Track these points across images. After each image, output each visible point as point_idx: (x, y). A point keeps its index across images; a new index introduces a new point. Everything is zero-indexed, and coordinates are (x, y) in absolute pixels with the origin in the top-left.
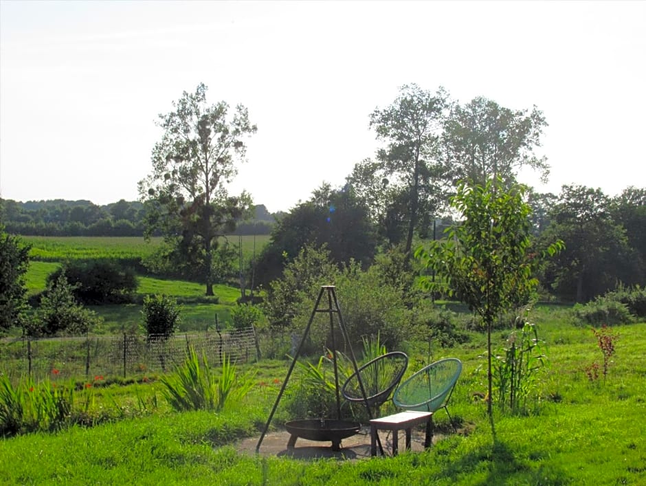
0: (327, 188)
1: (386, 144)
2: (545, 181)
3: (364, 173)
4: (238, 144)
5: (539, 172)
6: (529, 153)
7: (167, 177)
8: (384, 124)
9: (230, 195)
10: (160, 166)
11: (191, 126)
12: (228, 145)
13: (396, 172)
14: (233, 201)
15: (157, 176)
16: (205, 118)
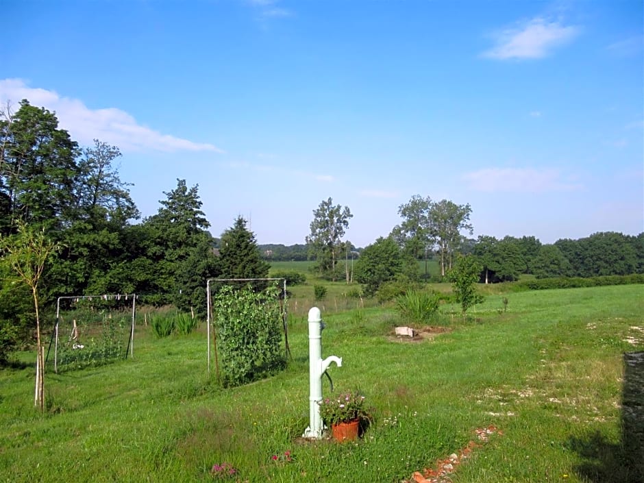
0: (382, 238)
1: (405, 219)
2: (471, 233)
3: (397, 231)
4: (345, 222)
5: (468, 230)
6: (465, 223)
7: (316, 235)
8: (405, 211)
9: (342, 242)
10: (314, 231)
11: (326, 215)
12: (341, 222)
13: (409, 232)
14: (343, 244)
15: (313, 235)
16: (332, 211)
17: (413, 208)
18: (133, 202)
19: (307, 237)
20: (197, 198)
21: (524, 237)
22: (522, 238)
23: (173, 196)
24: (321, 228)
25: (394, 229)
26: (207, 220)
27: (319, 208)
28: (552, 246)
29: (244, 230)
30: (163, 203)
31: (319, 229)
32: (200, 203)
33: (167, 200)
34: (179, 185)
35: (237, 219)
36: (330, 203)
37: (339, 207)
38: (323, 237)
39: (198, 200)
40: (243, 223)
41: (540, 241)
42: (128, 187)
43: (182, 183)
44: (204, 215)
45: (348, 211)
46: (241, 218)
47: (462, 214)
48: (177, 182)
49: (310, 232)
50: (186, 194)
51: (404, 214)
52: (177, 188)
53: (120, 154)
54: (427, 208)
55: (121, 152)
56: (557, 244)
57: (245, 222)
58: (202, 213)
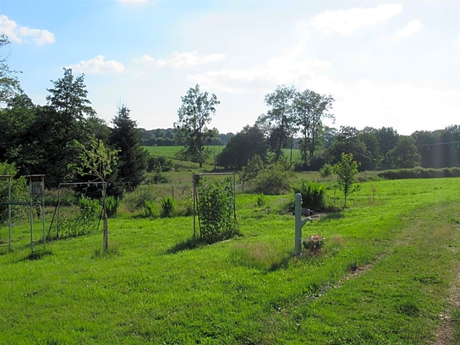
0: (248, 126)
1: (271, 108)
3: (262, 120)
4: (212, 109)
5: (331, 120)
6: (327, 112)
7: (184, 121)
8: (270, 100)
9: (209, 129)
10: (181, 117)
11: (194, 102)
12: (208, 109)
13: (275, 120)
14: (210, 131)
15: (180, 121)
16: (200, 98)
17: (278, 97)
18: (22, 89)
19: (174, 123)
20: (84, 86)
21: (383, 128)
22: (381, 128)
23: (60, 84)
24: (189, 114)
25: (259, 117)
26: (93, 108)
27: (187, 96)
28: (409, 137)
29: (128, 118)
30: (51, 91)
31: (186, 115)
32: (86, 91)
33: (53, 88)
34: (65, 74)
35: (121, 109)
36: (197, 90)
37: (206, 94)
38: (190, 123)
39: (84, 89)
40: (127, 112)
41: (398, 133)
42: (16, 75)
43: (68, 72)
44: (90, 103)
45: (215, 98)
46: (124, 108)
47: (325, 103)
48: (64, 72)
49: (178, 119)
50: (73, 82)
51: (269, 102)
52: (63, 77)
53: (9, 42)
54: (291, 97)
55: (9, 40)
56: (413, 135)
57: (129, 111)
58: (87, 101)
